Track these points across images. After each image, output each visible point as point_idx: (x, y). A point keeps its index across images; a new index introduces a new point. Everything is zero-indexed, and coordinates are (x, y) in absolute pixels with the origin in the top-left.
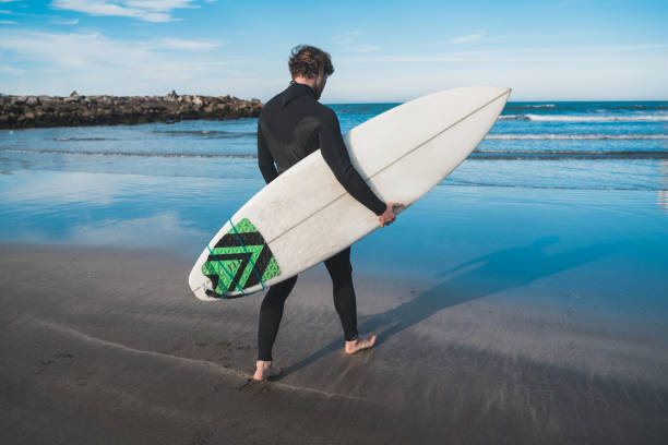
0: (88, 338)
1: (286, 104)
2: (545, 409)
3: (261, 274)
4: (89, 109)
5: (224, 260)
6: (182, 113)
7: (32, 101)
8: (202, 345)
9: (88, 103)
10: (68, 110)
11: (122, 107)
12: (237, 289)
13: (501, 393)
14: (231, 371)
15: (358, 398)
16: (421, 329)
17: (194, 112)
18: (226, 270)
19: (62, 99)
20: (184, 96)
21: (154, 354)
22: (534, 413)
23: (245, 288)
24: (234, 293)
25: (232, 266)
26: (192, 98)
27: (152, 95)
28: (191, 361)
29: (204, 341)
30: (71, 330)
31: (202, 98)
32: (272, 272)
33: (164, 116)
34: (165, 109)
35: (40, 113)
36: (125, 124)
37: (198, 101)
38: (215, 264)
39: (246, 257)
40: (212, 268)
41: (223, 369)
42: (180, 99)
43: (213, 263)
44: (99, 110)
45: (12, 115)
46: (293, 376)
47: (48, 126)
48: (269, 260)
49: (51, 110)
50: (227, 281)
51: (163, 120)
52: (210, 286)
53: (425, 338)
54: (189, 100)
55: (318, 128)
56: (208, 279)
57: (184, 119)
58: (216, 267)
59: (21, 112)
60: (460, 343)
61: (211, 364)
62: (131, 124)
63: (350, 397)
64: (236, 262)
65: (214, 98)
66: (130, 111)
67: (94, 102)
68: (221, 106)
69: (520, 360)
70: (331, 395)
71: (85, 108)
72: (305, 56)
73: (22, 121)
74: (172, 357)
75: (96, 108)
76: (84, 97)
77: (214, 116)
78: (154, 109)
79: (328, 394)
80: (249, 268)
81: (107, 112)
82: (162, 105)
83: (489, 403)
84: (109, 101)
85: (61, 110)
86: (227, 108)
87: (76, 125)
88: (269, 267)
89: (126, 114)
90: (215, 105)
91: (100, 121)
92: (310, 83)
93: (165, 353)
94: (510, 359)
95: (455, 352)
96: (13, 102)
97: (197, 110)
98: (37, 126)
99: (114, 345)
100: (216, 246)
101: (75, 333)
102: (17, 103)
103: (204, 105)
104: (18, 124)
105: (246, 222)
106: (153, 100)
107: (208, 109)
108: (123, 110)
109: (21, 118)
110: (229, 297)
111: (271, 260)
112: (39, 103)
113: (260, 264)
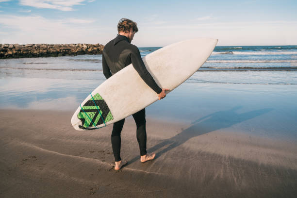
0: (42, 150)
1: (116, 44)
2: (240, 178)
3: (104, 119)
4: (37, 50)
5: (87, 112)
6: (78, 52)
7: (11, 46)
8: (92, 152)
9: (36, 47)
10: (27, 50)
11: (51, 49)
12: (93, 125)
13: (222, 171)
14: (105, 163)
15: (160, 174)
16: (186, 145)
17: (83, 51)
18: (88, 117)
19: (24, 45)
20: (79, 44)
21: (71, 156)
22: (235, 179)
23: (97, 125)
24: (93, 127)
25: (91, 115)
26: (82, 45)
27: (64, 44)
28: (88, 159)
29: (93, 150)
30: (34, 146)
31: (87, 45)
32: (109, 118)
33: (70, 53)
34: (70, 50)
35: (14, 52)
36: (53, 56)
37: (85, 47)
38: (83, 114)
39: (97, 111)
40: (82, 116)
41: (102, 162)
42: (77, 46)
43: (82, 113)
44: (41, 50)
45: (2, 52)
46: (132, 165)
47: (18, 58)
49: (20, 50)
50: (89, 121)
51: (70, 55)
52: (81, 124)
53: (188, 149)
54: (81, 46)
55: (131, 54)
56: (80, 121)
57: (79, 54)
58: (84, 115)
59: (6, 51)
60: (204, 150)
61: (96, 160)
62: (55, 56)
63: (157, 173)
64: (93, 113)
65: (92, 45)
66: (55, 51)
67: (39, 47)
68: (95, 48)
69: (229, 157)
70: (149, 172)
71: (34, 49)
72: (125, 23)
73: (7, 56)
74: (79, 157)
75: (40, 49)
76: (34, 45)
77: (92, 53)
78: (66, 50)
79: (147, 172)
80: (99, 116)
81: (45, 51)
82: (69, 48)
83: (216, 175)
84: (46, 47)
85: (24, 51)
86: (98, 50)
87: (31, 57)
88: (108, 116)
89: (53, 52)
90: (92, 48)
91: (42, 55)
92: (126, 35)
93: (76, 155)
94: (225, 157)
95: (201, 154)
97: (84, 50)
98: (13, 58)
99: (54, 152)
100: (84, 106)
101: (37, 148)
102: (4, 47)
103: (88, 48)
104: (5, 57)
105: (98, 95)
106: (65, 46)
107: (90, 50)
108: (52, 50)
109: (6, 54)
110: (89, 129)
111: (109, 113)
112: (14, 47)
113: (104, 115)
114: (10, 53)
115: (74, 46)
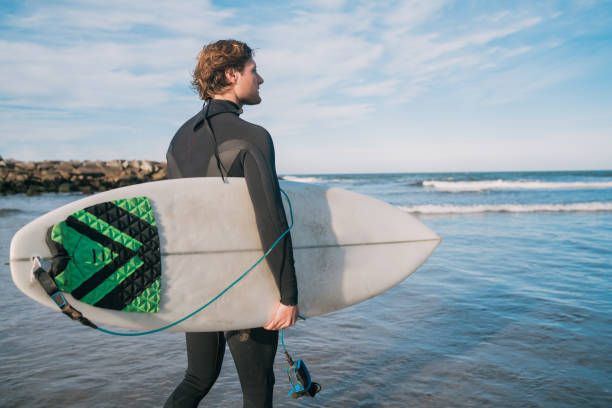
3: (132, 296)
5: (91, 237)
11: (44, 172)
12: (85, 300)
20: (132, 161)
23: (98, 304)
24: (83, 306)
25: (99, 254)
26: (140, 163)
32: (150, 302)
33: (97, 184)
34: (103, 175)
37: (147, 167)
39: (125, 255)
42: (125, 165)
43: (71, 231)
44: (11, 175)
48: (152, 280)
54: (136, 165)
66: (53, 177)
78: (87, 175)
81: (21, 178)
82: (103, 170)
88: (148, 291)
89: (46, 181)
100: (88, 210)
105: (147, 203)
108: (45, 176)
111: (158, 283)
113: (138, 281)
115: (116, 165)
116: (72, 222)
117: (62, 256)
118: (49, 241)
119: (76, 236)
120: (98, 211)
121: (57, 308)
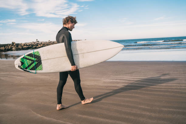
3: (36, 68)
12: (28, 69)
18: (27, 62)
19: (46, 42)
23: (30, 70)
24: (27, 70)
25: (29, 62)
32: (40, 68)
39: (33, 62)
40: (23, 60)
45: (36, 46)
48: (40, 65)
50: (27, 65)
52: (20, 65)
59: (38, 45)
64: (30, 61)
80: (34, 65)
88: (39, 67)
96: (36, 43)
100: (27, 55)
105: (38, 52)
109: (38, 47)
110: (25, 70)
111: (41, 65)
112: (42, 43)
113: (37, 65)
114: (40, 46)
116: (24, 58)
117: (22, 63)
118: (21, 62)
119: (25, 60)
120: (28, 55)
121: (23, 70)
